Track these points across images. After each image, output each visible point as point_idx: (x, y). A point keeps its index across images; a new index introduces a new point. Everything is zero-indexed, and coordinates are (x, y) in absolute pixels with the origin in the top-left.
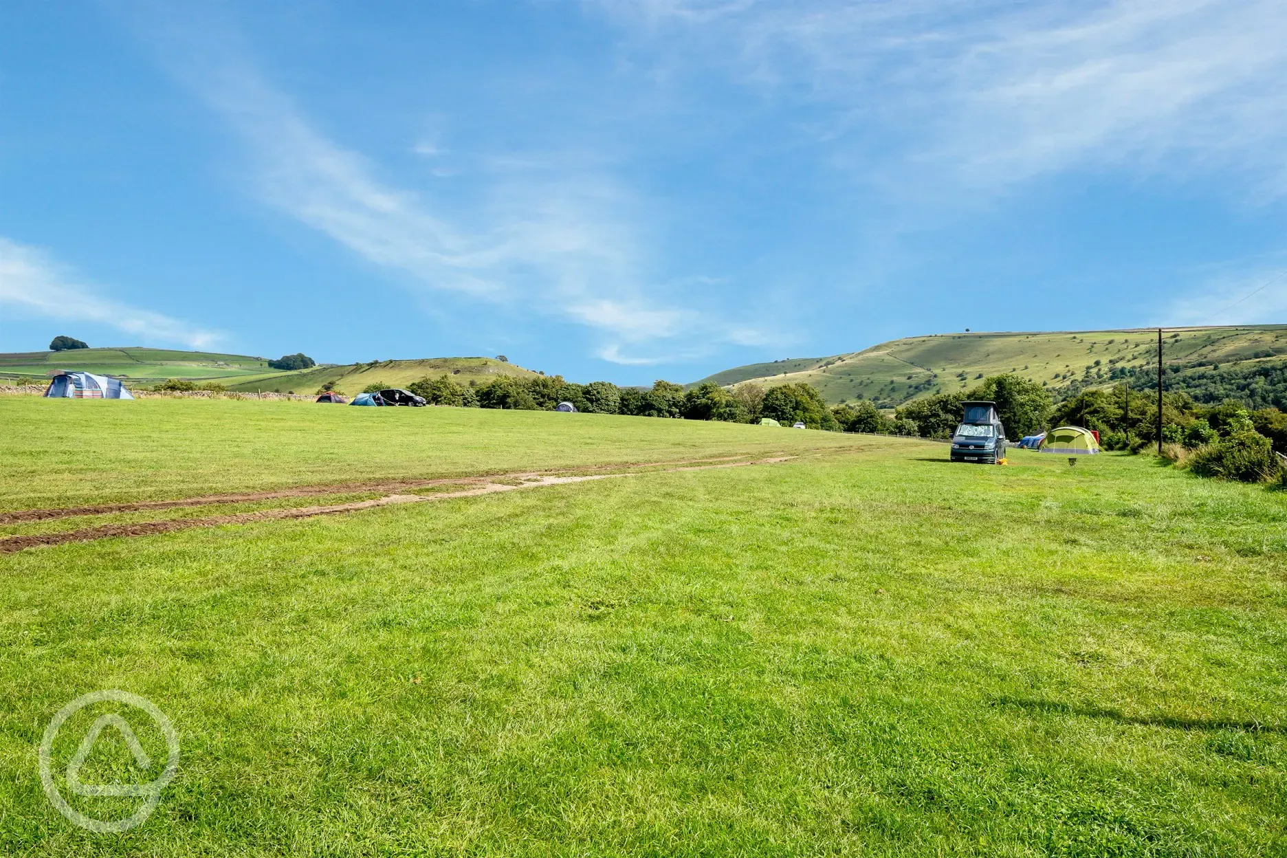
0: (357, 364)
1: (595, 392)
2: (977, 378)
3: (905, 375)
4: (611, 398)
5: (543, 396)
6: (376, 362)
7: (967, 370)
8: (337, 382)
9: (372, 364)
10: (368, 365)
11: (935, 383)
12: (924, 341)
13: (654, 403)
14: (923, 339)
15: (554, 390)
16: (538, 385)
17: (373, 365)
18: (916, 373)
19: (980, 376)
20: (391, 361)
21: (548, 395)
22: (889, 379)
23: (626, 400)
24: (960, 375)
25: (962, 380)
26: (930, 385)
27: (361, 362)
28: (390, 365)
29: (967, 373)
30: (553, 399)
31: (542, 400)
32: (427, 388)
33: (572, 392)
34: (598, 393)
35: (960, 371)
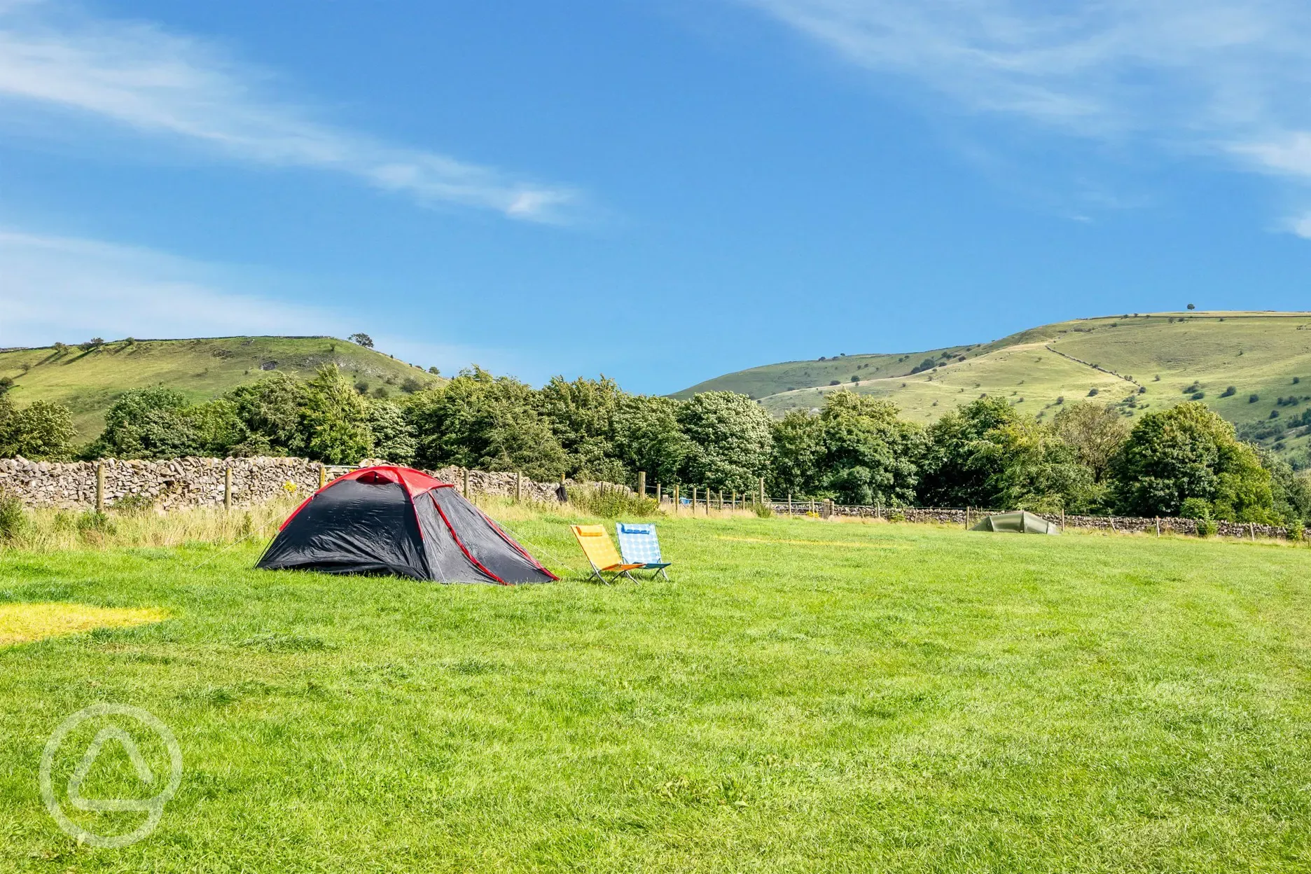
0: (58, 346)
1: (713, 418)
2: (1224, 395)
3: (1082, 387)
4: (753, 435)
5: (575, 426)
6: (98, 343)
7: (1203, 379)
8: (16, 382)
9: (91, 346)
10: (81, 348)
11: (1144, 403)
12: (1114, 325)
13: (862, 448)
14: (1112, 321)
15: (602, 410)
16: (562, 398)
17: (92, 348)
18: (1106, 385)
19: (1230, 392)
20: (130, 342)
21: (590, 424)
22: (1054, 396)
23: (792, 440)
24: (1190, 390)
25: (1195, 398)
26: (1132, 406)
27: (66, 342)
28: (129, 349)
29: (1203, 386)
30: (599, 433)
31: (572, 435)
32: (285, 401)
33: (653, 418)
34: (721, 420)
35: (1189, 381)
